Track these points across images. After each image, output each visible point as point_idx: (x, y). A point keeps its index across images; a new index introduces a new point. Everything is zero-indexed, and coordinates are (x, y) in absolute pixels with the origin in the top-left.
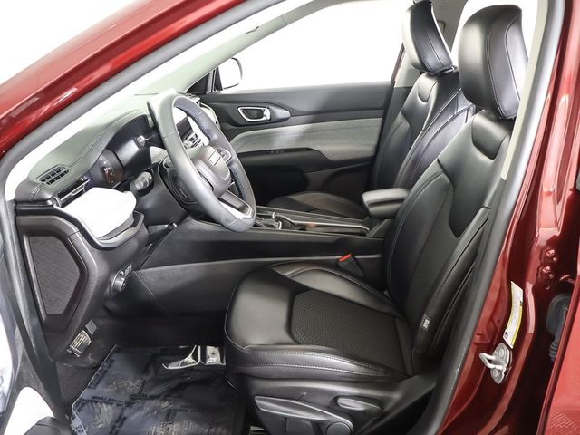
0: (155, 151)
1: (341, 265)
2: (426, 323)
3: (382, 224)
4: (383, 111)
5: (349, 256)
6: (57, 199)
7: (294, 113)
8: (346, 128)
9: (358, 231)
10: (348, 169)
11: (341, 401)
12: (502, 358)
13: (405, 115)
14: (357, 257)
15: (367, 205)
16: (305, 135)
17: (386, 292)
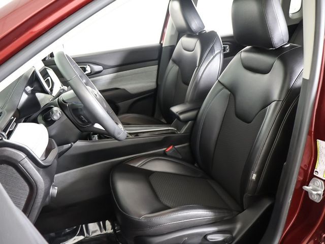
0: (40, 96)
1: (168, 153)
2: (254, 177)
3: (188, 125)
4: (157, 61)
5: (171, 147)
6: (3, 133)
7: (105, 67)
8: (138, 74)
9: (170, 131)
10: (142, 98)
11: (209, 237)
12: (319, 187)
13: (175, 62)
14: (176, 147)
15: (177, 114)
16: (113, 80)
17: (196, 165)
